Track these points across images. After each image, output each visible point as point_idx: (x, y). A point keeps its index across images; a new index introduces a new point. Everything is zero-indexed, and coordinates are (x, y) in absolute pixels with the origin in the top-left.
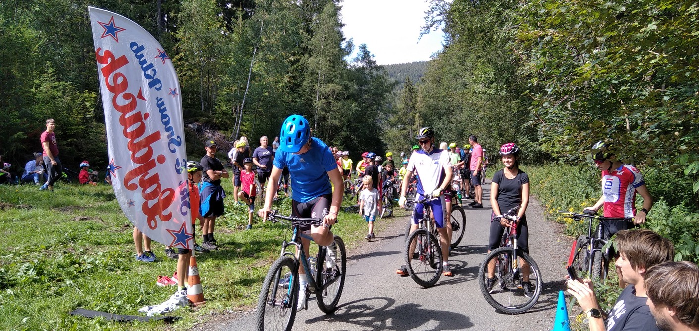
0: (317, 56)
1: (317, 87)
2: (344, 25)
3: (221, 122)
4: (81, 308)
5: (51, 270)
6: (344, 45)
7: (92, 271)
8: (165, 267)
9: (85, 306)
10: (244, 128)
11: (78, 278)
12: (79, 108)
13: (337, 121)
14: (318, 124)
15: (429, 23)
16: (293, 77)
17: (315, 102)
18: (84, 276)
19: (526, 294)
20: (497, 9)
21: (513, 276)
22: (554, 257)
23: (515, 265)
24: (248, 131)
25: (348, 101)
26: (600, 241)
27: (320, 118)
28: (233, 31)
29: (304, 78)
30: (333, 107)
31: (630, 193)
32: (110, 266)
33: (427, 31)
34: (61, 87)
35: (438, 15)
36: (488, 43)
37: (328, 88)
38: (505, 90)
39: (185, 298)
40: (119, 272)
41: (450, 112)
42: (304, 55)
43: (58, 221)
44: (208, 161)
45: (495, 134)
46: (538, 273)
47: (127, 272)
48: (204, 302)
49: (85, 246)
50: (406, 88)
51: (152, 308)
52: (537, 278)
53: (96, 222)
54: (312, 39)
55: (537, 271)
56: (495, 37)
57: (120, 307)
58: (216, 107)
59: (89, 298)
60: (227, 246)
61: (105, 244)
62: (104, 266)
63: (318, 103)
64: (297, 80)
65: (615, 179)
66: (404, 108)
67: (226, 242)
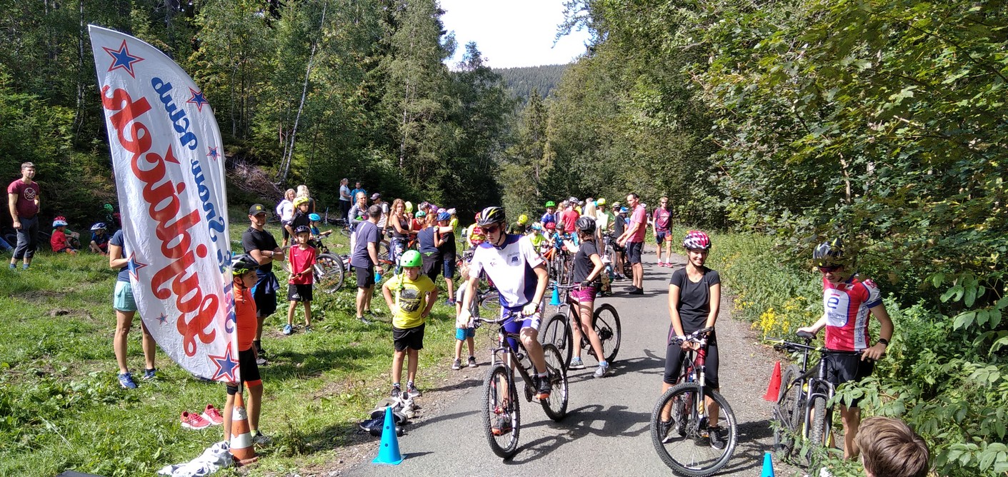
0: (404, 58)
1: (403, 103)
2: (444, 12)
3: (262, 153)
4: (72, 468)
5: (20, 404)
6: (443, 41)
7: (84, 406)
8: (191, 395)
9: (77, 465)
10: (296, 163)
11: (62, 416)
12: (49, 133)
13: (433, 153)
14: (405, 158)
15: (569, 21)
16: (368, 87)
17: (402, 125)
18: (71, 414)
19: (713, 444)
20: (668, 7)
21: (698, 425)
22: (747, 380)
23: (701, 408)
24: (302, 168)
25: (450, 124)
26: (822, 382)
27: (407, 148)
28: (280, 17)
29: (385, 88)
30: (428, 133)
31: (862, 314)
32: (109, 395)
33: (567, 31)
34: (22, 102)
35: (582, 9)
36: (653, 53)
37: (420, 106)
38: (676, 121)
39: (227, 454)
40: (123, 404)
41: (594, 144)
42: (385, 56)
43: (24, 318)
44: (253, 236)
45: (658, 181)
46: (732, 420)
47: (135, 405)
48: (255, 458)
49: (69, 361)
50: (532, 104)
51: (177, 468)
52: (731, 426)
53: (83, 319)
54: (397, 34)
55: (731, 416)
56: (664, 46)
57: (129, 468)
58: (254, 129)
59: (82, 452)
60: (280, 358)
61: (99, 357)
62: (100, 396)
63: (406, 128)
64: (374, 91)
65: (844, 298)
66: (528, 134)
67: (279, 353)
